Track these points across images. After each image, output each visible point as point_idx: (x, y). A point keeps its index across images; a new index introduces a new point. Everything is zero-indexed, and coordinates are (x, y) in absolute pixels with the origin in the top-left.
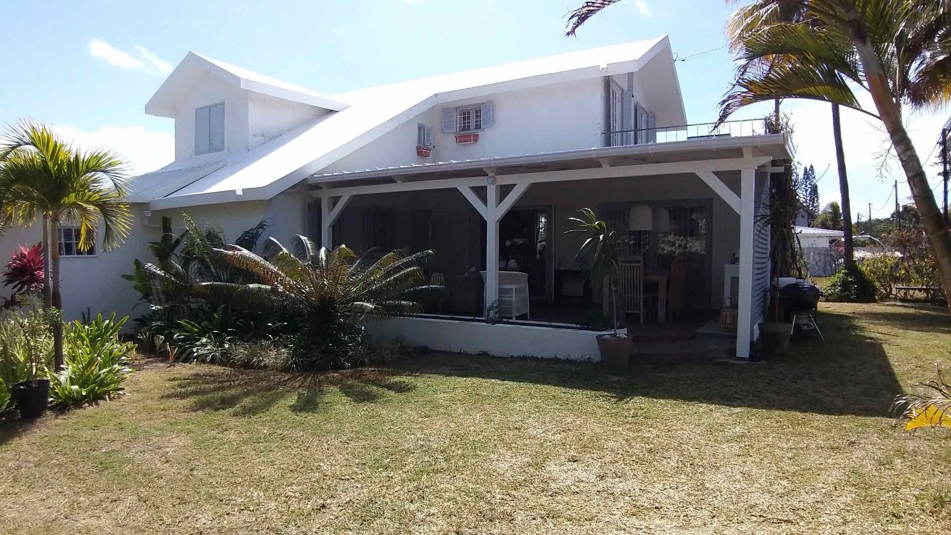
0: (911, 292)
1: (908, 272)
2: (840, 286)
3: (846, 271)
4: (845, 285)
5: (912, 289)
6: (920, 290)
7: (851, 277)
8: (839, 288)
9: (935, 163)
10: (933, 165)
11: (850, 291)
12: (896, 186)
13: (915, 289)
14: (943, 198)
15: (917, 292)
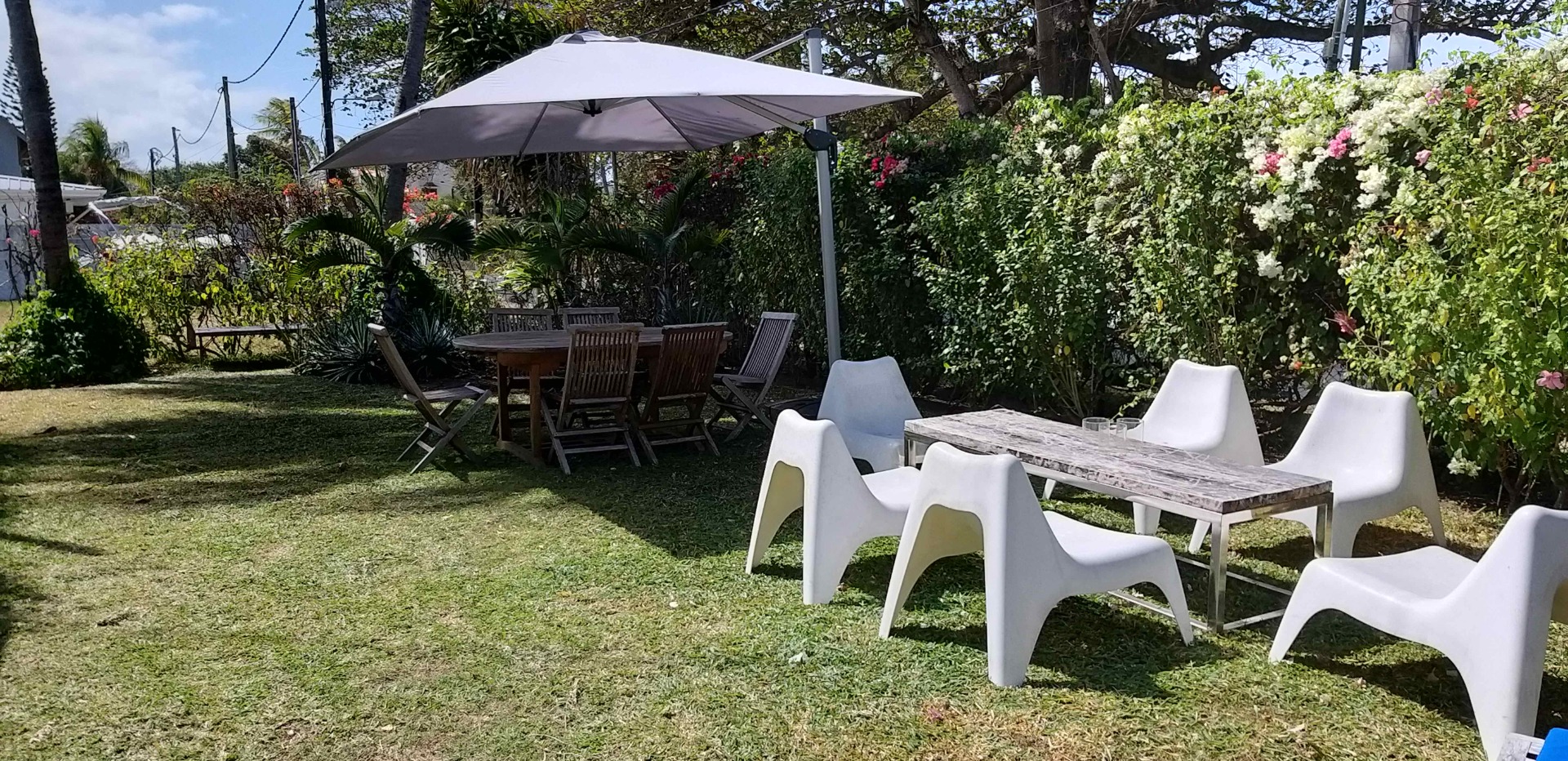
0: (244, 340)
1: (230, 289)
2: (33, 338)
3: (48, 293)
4: (49, 333)
5: (245, 333)
6: (266, 334)
7: (65, 312)
8: (31, 344)
9: (308, 50)
10: (303, 53)
11: (64, 353)
12: (225, 89)
13: (253, 333)
14: (322, 118)
15: (257, 339)
